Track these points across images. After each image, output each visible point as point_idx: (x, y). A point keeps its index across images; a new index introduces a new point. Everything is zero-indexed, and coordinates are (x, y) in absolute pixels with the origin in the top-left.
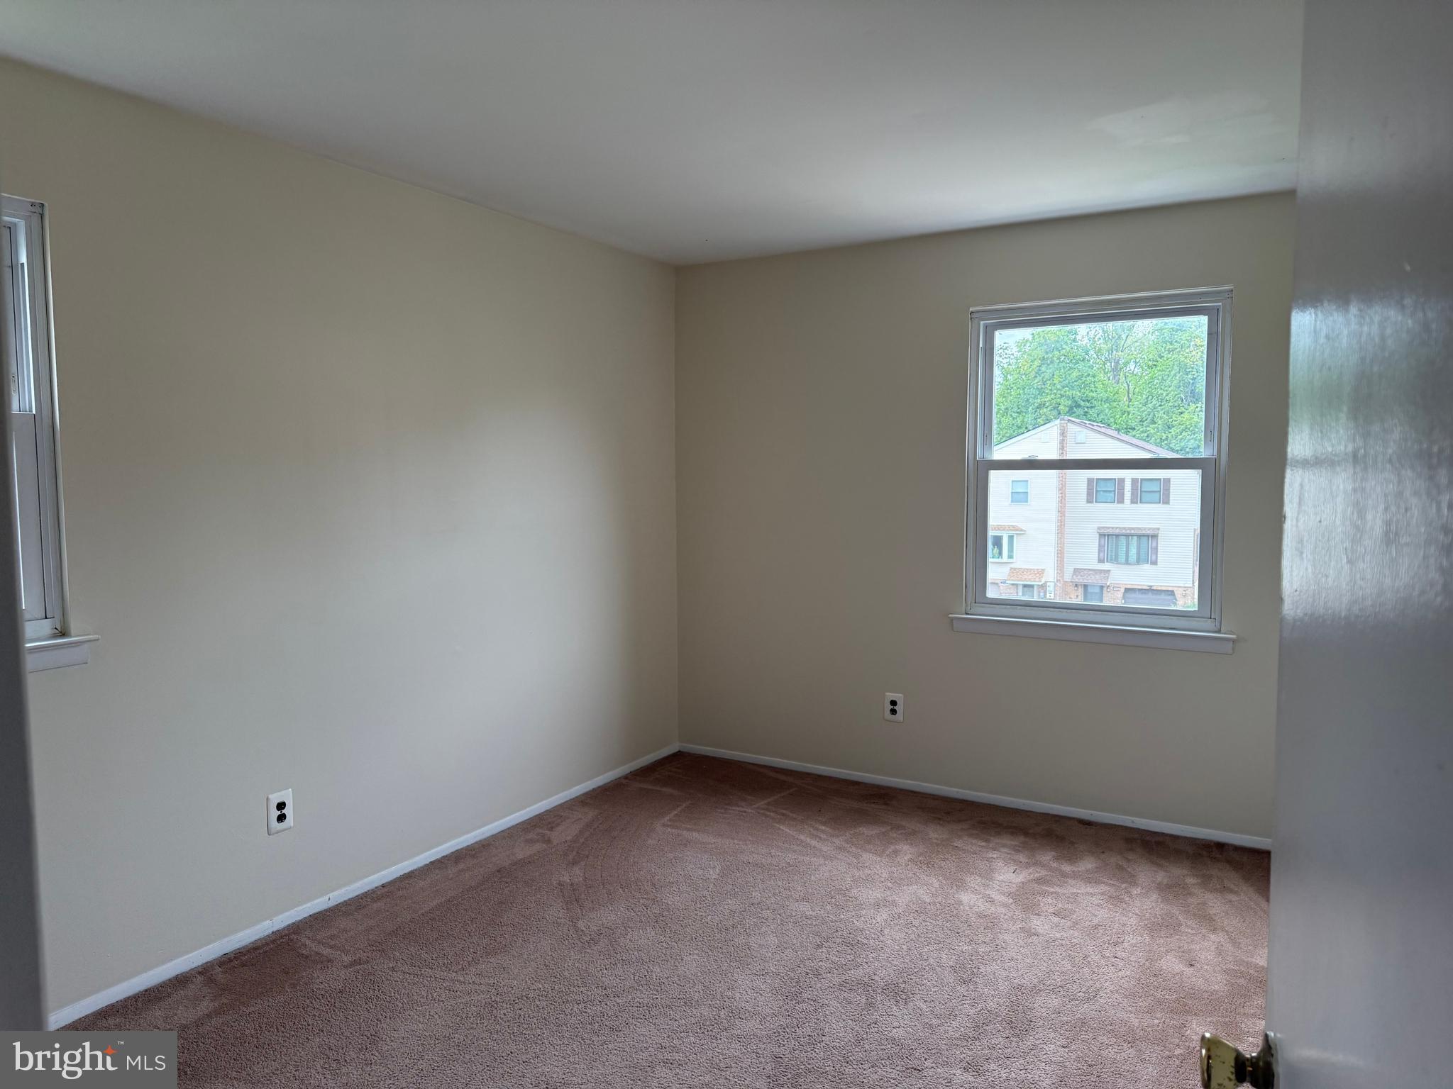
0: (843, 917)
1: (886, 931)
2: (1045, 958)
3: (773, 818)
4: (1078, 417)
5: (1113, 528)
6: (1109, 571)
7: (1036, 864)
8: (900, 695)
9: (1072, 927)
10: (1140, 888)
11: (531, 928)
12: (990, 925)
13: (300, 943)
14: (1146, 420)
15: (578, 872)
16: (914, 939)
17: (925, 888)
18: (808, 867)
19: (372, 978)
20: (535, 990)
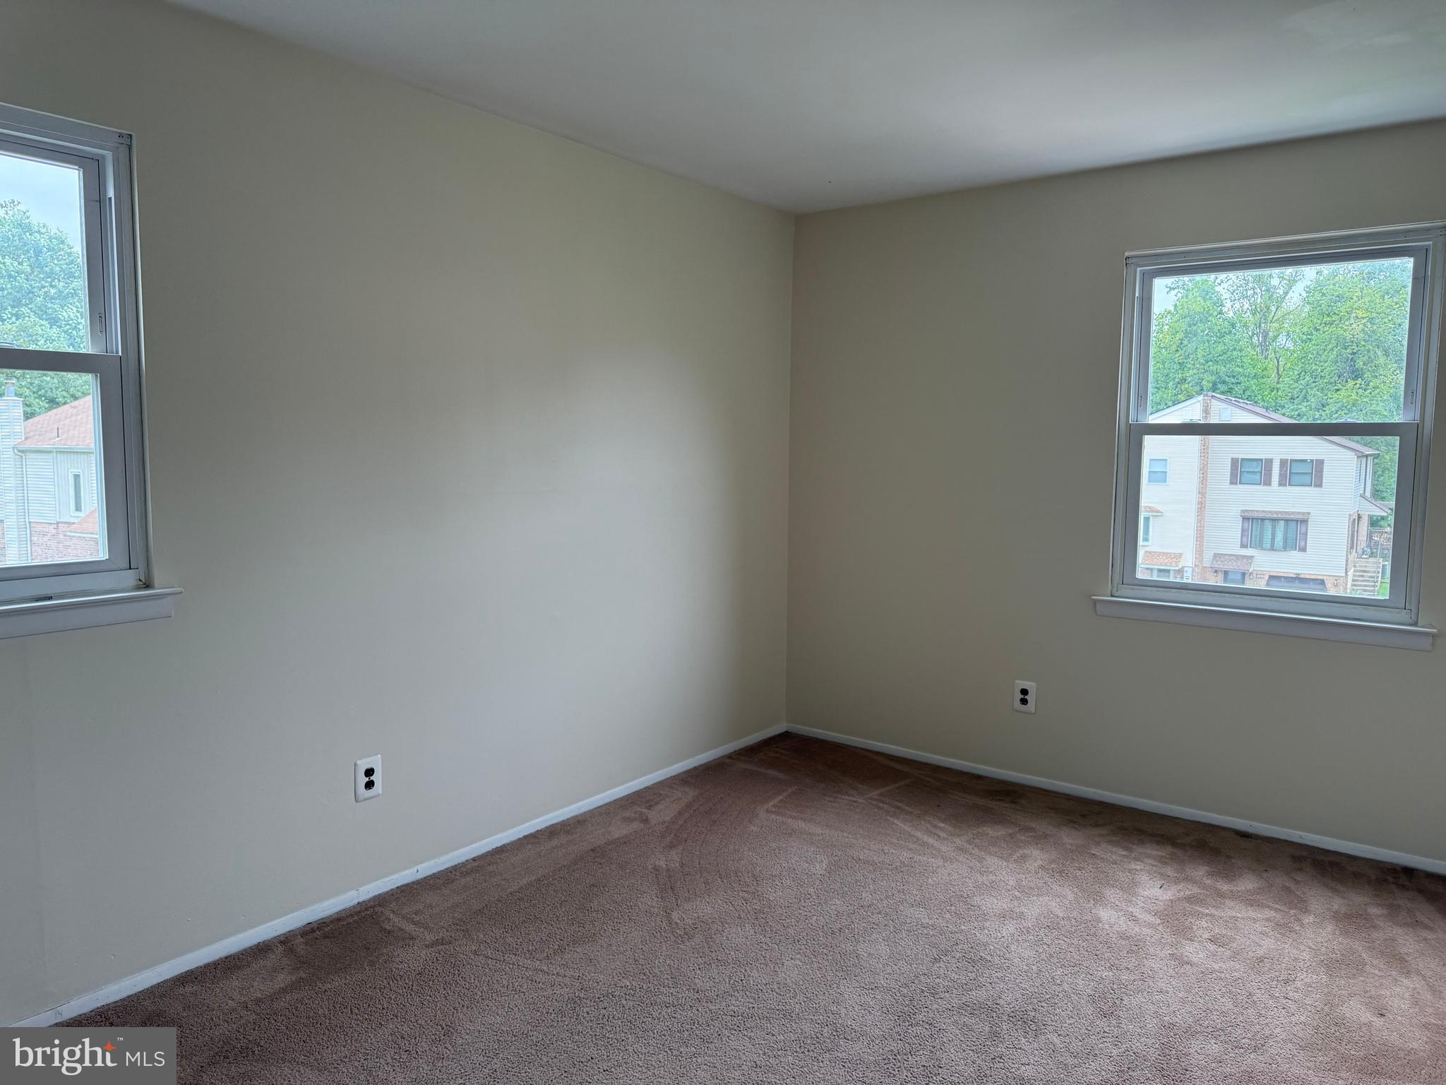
0: (963, 928)
1: (1013, 948)
2: (1200, 993)
3: (887, 812)
4: (1223, 393)
5: (1258, 511)
6: (1253, 557)
7: (1186, 879)
8: (1032, 684)
9: (1232, 958)
10: (1313, 916)
11: (622, 915)
12: (1134, 948)
13: (384, 917)
14: (1298, 397)
15: (675, 858)
16: (1046, 958)
17: (1058, 900)
18: (925, 868)
19: (453, 960)
20: (622, 987)
